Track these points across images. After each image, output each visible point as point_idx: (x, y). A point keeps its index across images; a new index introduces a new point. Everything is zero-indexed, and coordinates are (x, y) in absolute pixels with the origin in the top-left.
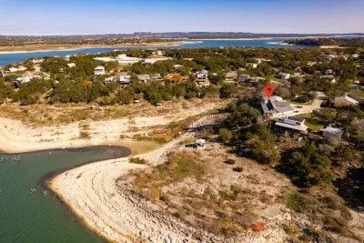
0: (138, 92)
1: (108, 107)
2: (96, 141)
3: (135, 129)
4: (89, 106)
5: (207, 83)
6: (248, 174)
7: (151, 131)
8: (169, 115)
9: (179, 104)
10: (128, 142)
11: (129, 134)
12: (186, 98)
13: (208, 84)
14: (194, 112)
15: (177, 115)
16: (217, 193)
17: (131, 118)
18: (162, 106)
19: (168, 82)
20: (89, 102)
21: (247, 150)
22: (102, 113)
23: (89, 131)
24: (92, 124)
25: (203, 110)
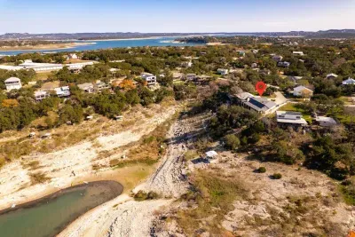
0: (85, 105)
1: (53, 131)
2: (61, 182)
3: (107, 154)
4: (23, 134)
5: (157, 86)
6: (288, 179)
7: (127, 152)
9: (139, 113)
10: (107, 173)
11: (102, 162)
12: (144, 104)
13: (159, 87)
14: (160, 119)
15: (143, 126)
16: (282, 211)
17: (92, 140)
18: (122, 118)
19: (116, 89)
20: (20, 128)
21: (265, 153)
22: (50, 141)
23: (43, 170)
24: (43, 159)
25: (166, 116)
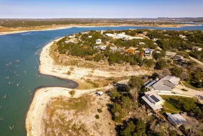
0: (107, 56)
1: (88, 61)
3: (91, 76)
4: (80, 59)
5: (151, 57)
6: (98, 122)
7: (97, 79)
8: (114, 72)
10: (82, 82)
11: (86, 78)
12: (131, 64)
14: (130, 74)
15: (118, 73)
17: (93, 69)
23: (72, 72)
24: (76, 68)
